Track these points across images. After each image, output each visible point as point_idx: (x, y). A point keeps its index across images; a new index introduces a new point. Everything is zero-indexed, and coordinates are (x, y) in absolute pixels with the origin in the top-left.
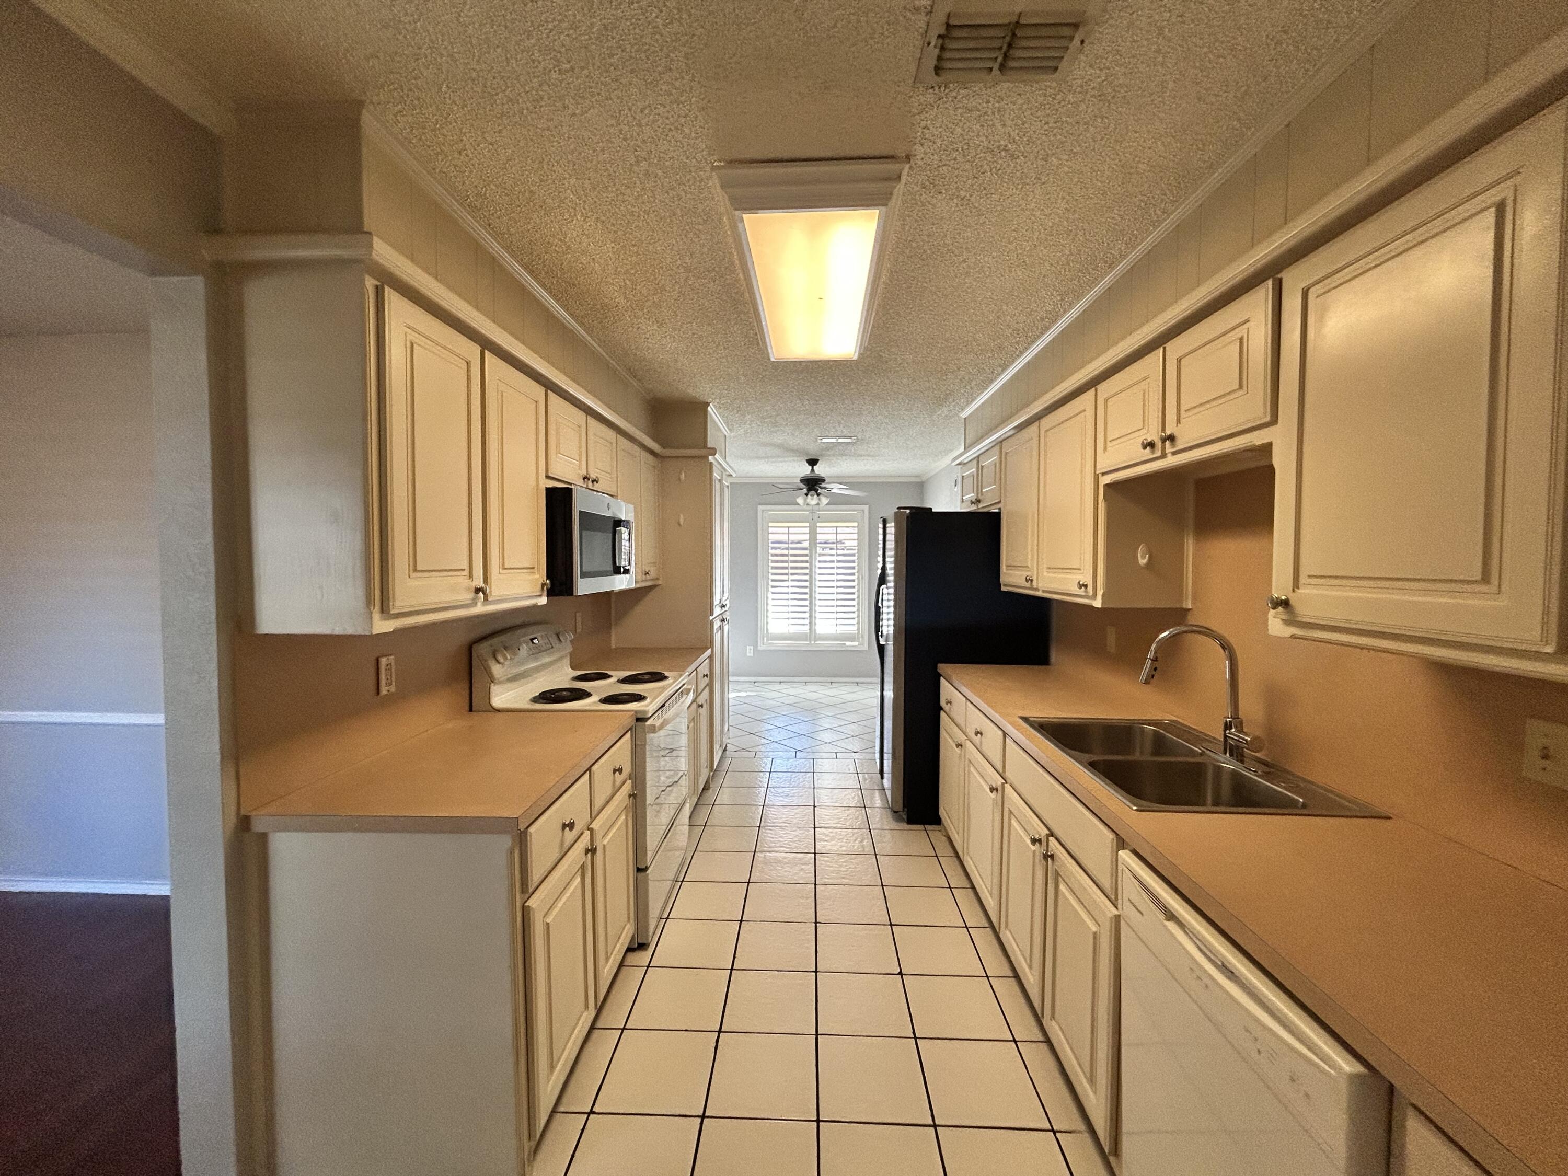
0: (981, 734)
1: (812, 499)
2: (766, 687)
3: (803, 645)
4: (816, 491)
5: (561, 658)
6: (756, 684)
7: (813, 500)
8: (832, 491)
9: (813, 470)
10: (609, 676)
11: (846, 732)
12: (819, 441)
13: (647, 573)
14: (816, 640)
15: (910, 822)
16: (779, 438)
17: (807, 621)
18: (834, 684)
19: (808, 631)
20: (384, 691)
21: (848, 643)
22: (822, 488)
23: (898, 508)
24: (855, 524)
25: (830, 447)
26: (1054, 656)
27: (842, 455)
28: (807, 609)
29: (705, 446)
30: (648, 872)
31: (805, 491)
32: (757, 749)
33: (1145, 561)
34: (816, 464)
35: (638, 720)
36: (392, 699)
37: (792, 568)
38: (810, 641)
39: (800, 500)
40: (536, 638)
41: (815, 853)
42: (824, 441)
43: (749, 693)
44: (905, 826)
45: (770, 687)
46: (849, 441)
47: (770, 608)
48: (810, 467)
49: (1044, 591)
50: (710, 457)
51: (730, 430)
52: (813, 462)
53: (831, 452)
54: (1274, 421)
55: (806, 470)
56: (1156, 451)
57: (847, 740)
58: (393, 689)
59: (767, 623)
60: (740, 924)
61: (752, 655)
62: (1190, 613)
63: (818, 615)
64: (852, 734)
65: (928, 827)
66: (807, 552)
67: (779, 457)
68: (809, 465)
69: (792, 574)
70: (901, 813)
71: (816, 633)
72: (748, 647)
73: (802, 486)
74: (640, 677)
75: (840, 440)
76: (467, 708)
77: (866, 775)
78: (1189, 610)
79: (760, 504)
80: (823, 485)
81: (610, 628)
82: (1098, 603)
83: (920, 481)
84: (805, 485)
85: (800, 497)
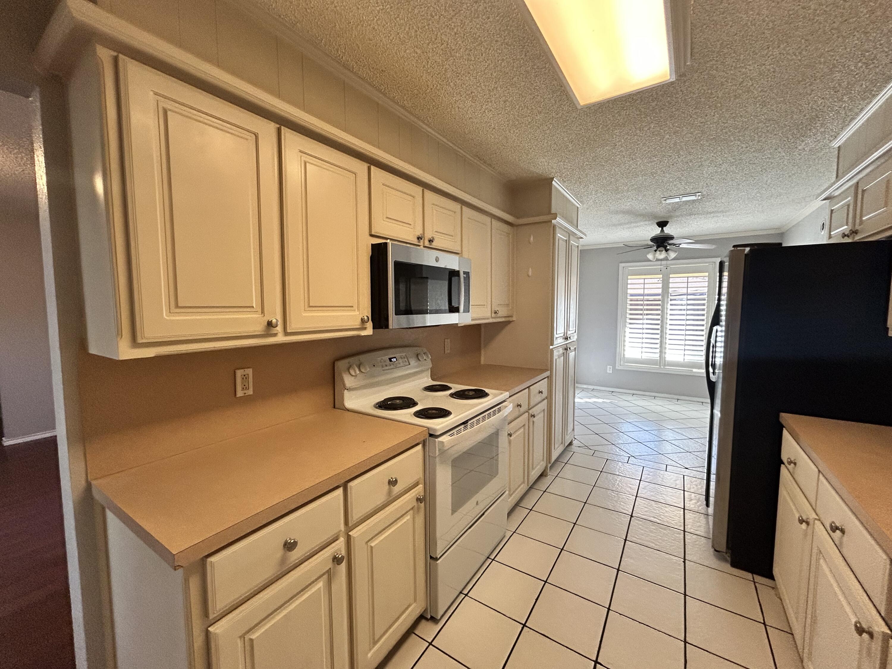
0: (843, 531)
1: (660, 254)
2: (621, 396)
3: (654, 368)
4: (665, 247)
5: (422, 372)
6: (613, 394)
7: (662, 255)
8: (681, 246)
9: (662, 231)
10: (449, 388)
11: (682, 446)
12: (664, 202)
13: (495, 313)
14: (665, 365)
15: (734, 565)
16: (626, 205)
17: (658, 351)
18: (679, 402)
19: (658, 358)
20: (240, 394)
21: (694, 370)
22: (670, 244)
23: (734, 246)
24: (707, 274)
25: (676, 207)
27: (690, 214)
28: (658, 341)
29: (549, 212)
30: (439, 562)
31: (655, 248)
32: (596, 448)
34: (665, 226)
35: (431, 435)
36: (247, 399)
37: (647, 310)
38: (660, 366)
39: (650, 256)
40: (394, 358)
41: (618, 570)
42: (668, 201)
43: (605, 400)
44: (727, 567)
45: (624, 397)
46: (693, 198)
47: (627, 339)
48: (661, 229)
50: (553, 221)
51: (581, 202)
52: (662, 224)
53: (677, 213)
57: (680, 455)
58: (250, 392)
59: (624, 350)
60: (523, 628)
61: (611, 372)
63: (668, 346)
64: (687, 449)
65: (758, 578)
66: (660, 297)
67: (631, 222)
68: (659, 227)
69: (647, 314)
70: (724, 554)
71: (665, 361)
72: (608, 367)
73: (652, 244)
74: (466, 393)
75: (685, 199)
76: (332, 406)
77: (693, 495)
79: (621, 263)
80: (671, 242)
81: (479, 350)
83: (780, 232)
84: (654, 243)
85: (650, 254)
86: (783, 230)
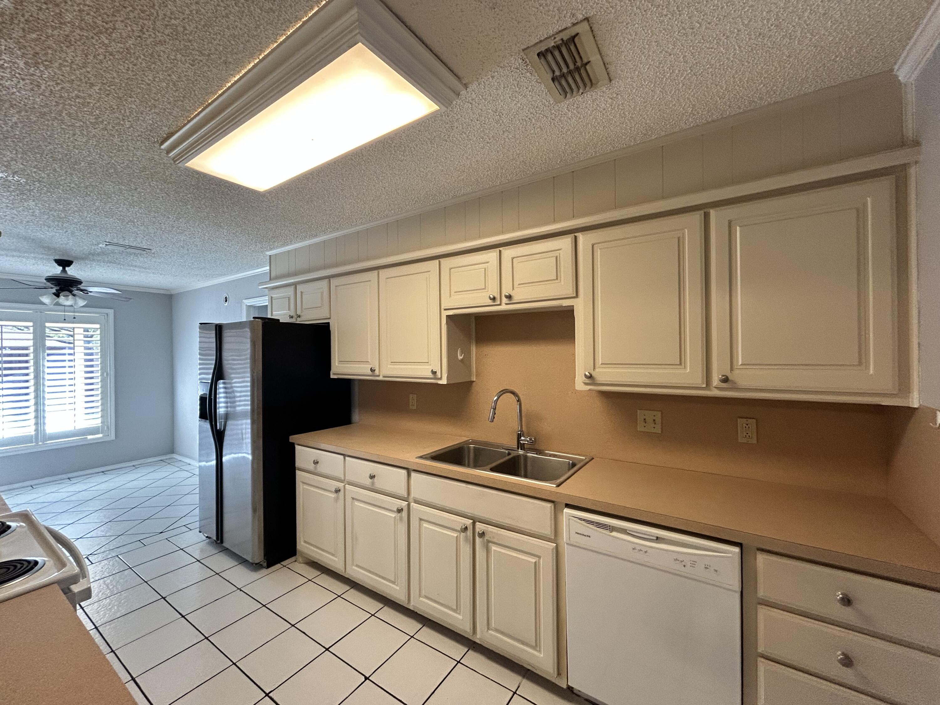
1: (65, 299)
3: (29, 447)
4: (72, 292)
8: (92, 294)
9: (64, 271)
12: (101, 246)
14: (45, 440)
19: (35, 432)
21: (89, 437)
22: (77, 289)
23: (254, 318)
26: (356, 416)
31: (55, 291)
33: (461, 357)
34: (69, 266)
38: (38, 442)
39: (48, 299)
42: (108, 246)
48: (61, 268)
49: (384, 377)
52: (64, 263)
54: (577, 296)
55: (57, 270)
56: (496, 301)
62: (474, 383)
65: (284, 563)
68: (60, 266)
71: (45, 434)
73: (49, 284)
78: (474, 381)
80: (78, 286)
82: (444, 381)
83: (169, 293)
84: (52, 284)
85: (45, 296)
86: (173, 292)
